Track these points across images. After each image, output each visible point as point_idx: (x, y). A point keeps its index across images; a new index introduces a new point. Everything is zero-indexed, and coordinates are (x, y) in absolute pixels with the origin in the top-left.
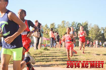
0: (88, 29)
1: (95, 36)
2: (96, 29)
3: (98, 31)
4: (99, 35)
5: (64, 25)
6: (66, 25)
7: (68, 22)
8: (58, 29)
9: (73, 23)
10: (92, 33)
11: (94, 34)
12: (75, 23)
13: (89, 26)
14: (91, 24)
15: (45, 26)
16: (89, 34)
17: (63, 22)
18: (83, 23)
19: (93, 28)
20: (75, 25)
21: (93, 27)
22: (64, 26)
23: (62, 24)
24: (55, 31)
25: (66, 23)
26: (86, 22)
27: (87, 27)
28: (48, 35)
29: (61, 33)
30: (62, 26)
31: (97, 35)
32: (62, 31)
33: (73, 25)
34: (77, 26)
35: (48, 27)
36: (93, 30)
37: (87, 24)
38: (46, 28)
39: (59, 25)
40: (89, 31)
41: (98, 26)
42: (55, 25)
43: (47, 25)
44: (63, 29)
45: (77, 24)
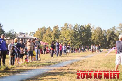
0: (91, 31)
2: (99, 31)
3: (101, 33)
4: (101, 37)
6: (68, 27)
7: (71, 25)
9: (75, 25)
10: (95, 36)
12: (78, 26)
13: (92, 28)
14: (94, 27)
16: (92, 37)
17: (66, 24)
21: (96, 29)
25: (69, 26)
26: (88, 25)
27: (90, 29)
28: (51, 38)
29: (64, 35)
30: (65, 28)
32: (65, 33)
33: (76, 27)
35: (51, 29)
36: (95, 32)
37: (90, 27)
38: (49, 30)
39: (63, 27)
40: (92, 33)
41: (100, 29)
43: (50, 27)
45: (80, 27)
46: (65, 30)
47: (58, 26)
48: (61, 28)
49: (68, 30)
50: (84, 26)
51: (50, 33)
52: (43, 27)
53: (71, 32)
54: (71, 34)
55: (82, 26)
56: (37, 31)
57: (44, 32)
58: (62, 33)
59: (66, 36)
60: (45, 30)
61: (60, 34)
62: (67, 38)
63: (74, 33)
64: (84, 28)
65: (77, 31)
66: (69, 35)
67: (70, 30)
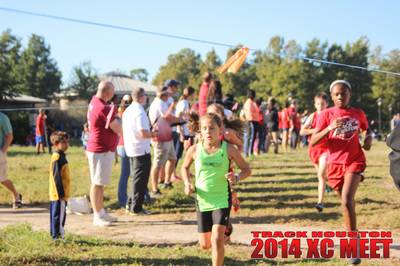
46: (271, 61)
48: (255, 53)
49: (283, 64)
50: (344, 48)
51: (216, 72)
52: (184, 51)
53: (294, 71)
54: (293, 77)
55: (334, 48)
56: (163, 68)
57: (192, 71)
58: (260, 72)
59: (275, 84)
60: (194, 64)
61: (254, 78)
62: (281, 94)
63: (306, 75)
64: (343, 54)
65: (318, 68)
66: (285, 82)
67: (289, 61)
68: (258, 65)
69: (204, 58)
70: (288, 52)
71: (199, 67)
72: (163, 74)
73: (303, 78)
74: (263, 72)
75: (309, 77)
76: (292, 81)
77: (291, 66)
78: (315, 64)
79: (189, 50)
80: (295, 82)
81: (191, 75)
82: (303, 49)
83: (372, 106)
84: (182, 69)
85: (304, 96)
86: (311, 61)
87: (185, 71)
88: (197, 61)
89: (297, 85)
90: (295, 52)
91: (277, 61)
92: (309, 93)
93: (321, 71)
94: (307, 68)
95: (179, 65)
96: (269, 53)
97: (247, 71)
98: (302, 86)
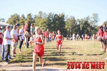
0: (65, 20)
1: (71, 27)
2: (72, 21)
3: (74, 23)
4: (75, 26)
5: (41, 15)
6: (43, 15)
7: (45, 13)
8: (34, 20)
9: (49, 14)
10: (68, 25)
11: (70, 25)
12: (52, 14)
13: (66, 17)
14: (67, 16)
15: (22, 16)
16: (66, 26)
17: (40, 13)
18: (59, 14)
19: (69, 20)
20: (52, 16)
21: (70, 18)
22: (41, 17)
23: (39, 15)
24: (32, 21)
25: (43, 14)
26: (62, 13)
27: (64, 18)
29: (38, 23)
30: (39, 17)
31: (73, 26)
32: (39, 22)
33: (50, 16)
34: (53, 17)
35: (24, 17)
36: (69, 21)
37: (64, 16)
38: (22, 18)
39: (36, 15)
40: (66, 22)
41: (74, 18)
42: (32, 15)
43: (23, 15)
44: (40, 20)
45: (54, 15)
46: (39, 18)
47: (31, 13)
48: (35, 15)
49: (42, 19)
50: (58, 15)
51: (24, 20)
52: (15, 14)
53: (45, 21)
54: (45, 22)
55: (56, 15)
56: (9, 18)
57: (17, 20)
58: (36, 20)
59: (40, 24)
60: (18, 18)
61: (34, 22)
62: (41, 27)
63: (48, 22)
64: (58, 16)
65: (51, 20)
66: (43, 24)
67: (44, 18)
68: (35, 19)
69: (21, 16)
70: (44, 16)
71: (19, 19)
72: (9, 20)
73: (47, 23)
74: (37, 20)
75: (49, 22)
76: (44, 23)
77: (44, 19)
78: (51, 19)
79: (16, 14)
80: (45, 24)
81: (17, 21)
82: (48, 15)
83: (65, 30)
84: (14, 19)
85: (47, 27)
86: (49, 18)
87: (15, 20)
88: (18, 17)
89: (46, 24)
90: (45, 15)
91: (41, 18)
92: (49, 27)
93: (52, 21)
94: (48, 20)
95: (14, 18)
96: (39, 16)
97: (32, 20)
98: (47, 25)
